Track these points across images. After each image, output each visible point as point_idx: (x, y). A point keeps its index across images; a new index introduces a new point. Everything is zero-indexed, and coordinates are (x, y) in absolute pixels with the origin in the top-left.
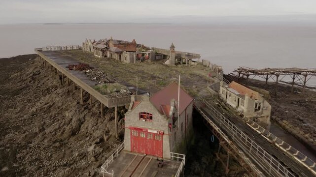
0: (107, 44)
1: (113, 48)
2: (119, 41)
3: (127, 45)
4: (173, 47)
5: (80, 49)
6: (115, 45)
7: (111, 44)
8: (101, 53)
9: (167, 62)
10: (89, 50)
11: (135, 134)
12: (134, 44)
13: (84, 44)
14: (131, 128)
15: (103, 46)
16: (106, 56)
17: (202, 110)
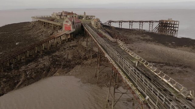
0: (62, 13)
1: (63, 14)
2: (66, 12)
3: (69, 13)
4: (85, 13)
5: (51, 17)
6: (64, 13)
7: (63, 13)
8: (59, 16)
9: (83, 19)
10: (54, 17)
11: (65, 26)
12: (72, 13)
13: (52, 14)
14: (64, 25)
15: (60, 14)
16: (61, 18)
17: (84, 25)
